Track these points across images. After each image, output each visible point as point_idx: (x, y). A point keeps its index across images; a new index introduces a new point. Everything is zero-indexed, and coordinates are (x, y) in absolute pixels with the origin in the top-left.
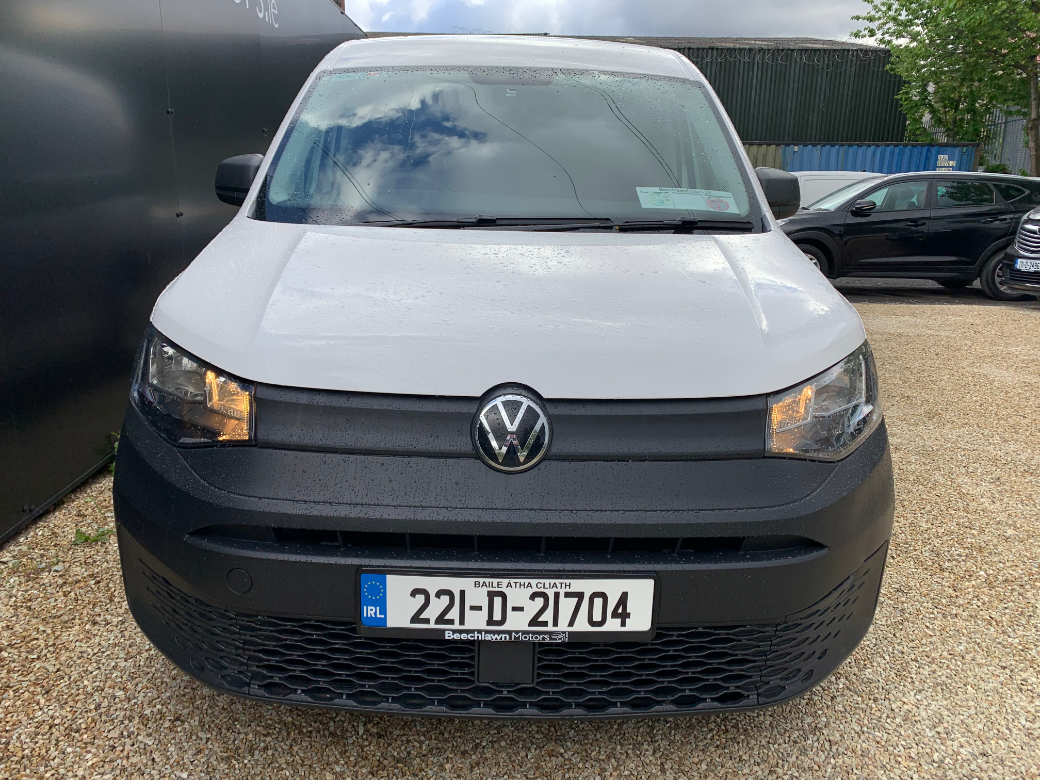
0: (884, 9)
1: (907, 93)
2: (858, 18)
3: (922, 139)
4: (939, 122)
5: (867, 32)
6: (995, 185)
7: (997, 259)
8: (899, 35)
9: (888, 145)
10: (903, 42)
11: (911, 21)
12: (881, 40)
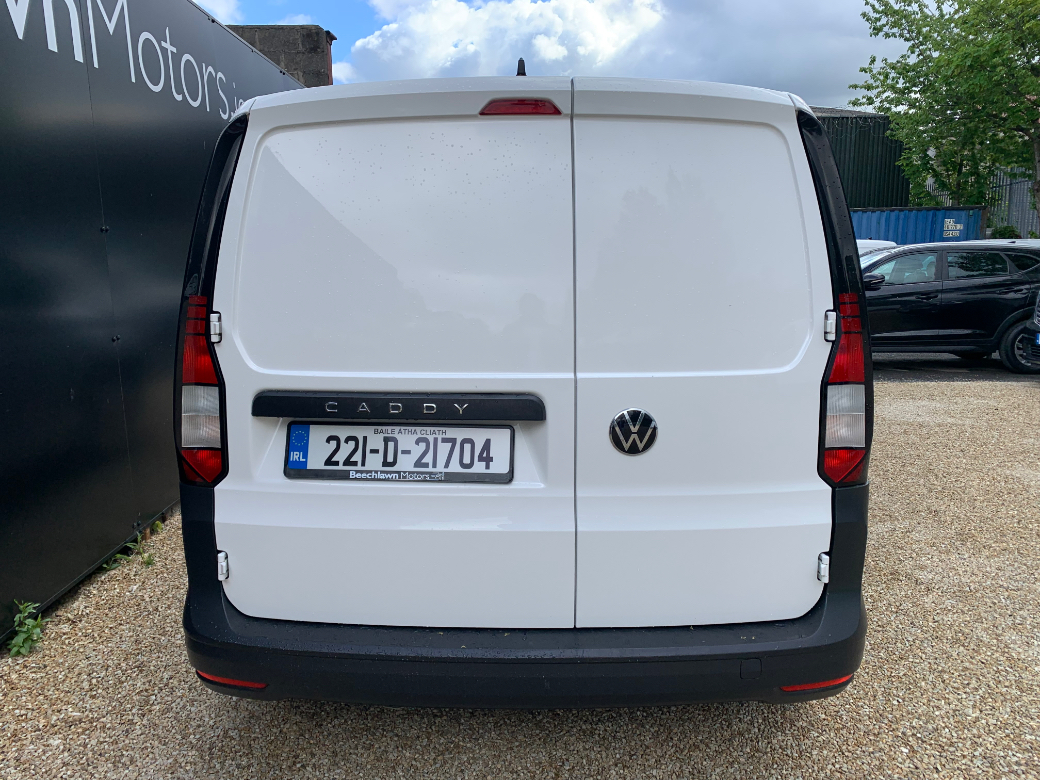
0: (882, 78)
1: (909, 158)
2: (855, 87)
3: (927, 204)
4: (943, 186)
5: (865, 100)
6: (1006, 255)
7: (1015, 331)
8: (898, 103)
9: (893, 211)
10: (902, 109)
11: (907, 88)
12: (879, 108)
